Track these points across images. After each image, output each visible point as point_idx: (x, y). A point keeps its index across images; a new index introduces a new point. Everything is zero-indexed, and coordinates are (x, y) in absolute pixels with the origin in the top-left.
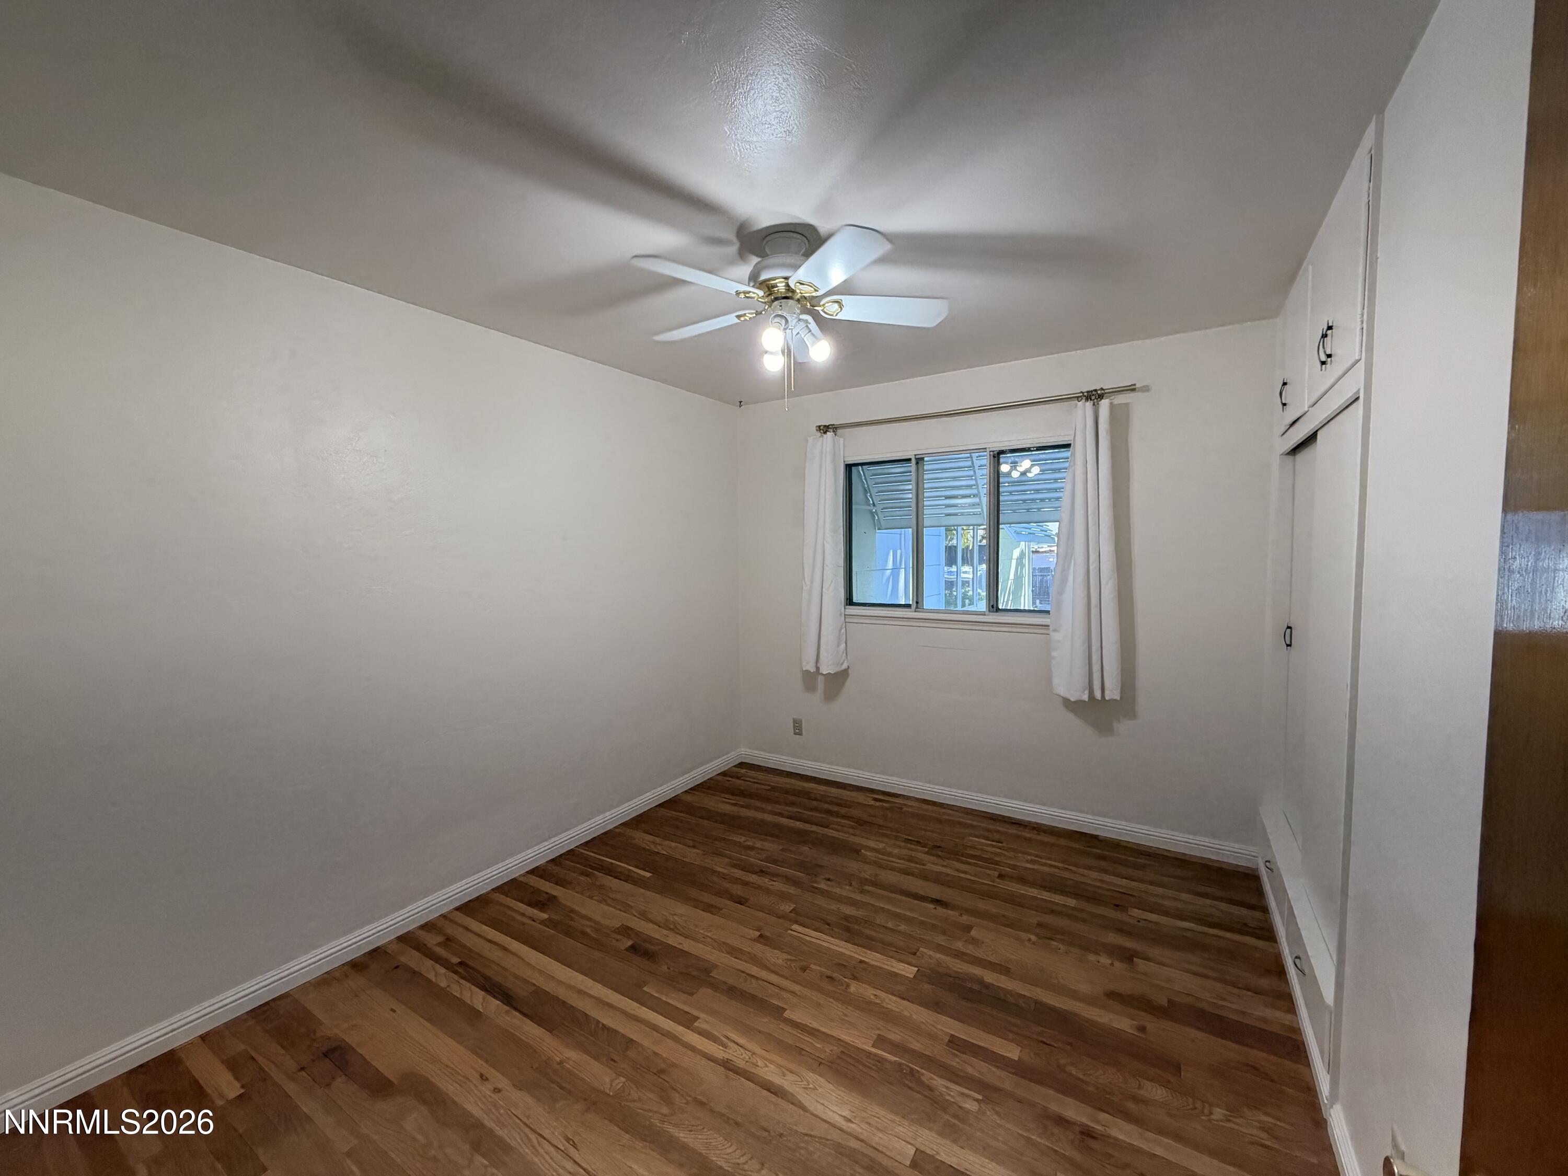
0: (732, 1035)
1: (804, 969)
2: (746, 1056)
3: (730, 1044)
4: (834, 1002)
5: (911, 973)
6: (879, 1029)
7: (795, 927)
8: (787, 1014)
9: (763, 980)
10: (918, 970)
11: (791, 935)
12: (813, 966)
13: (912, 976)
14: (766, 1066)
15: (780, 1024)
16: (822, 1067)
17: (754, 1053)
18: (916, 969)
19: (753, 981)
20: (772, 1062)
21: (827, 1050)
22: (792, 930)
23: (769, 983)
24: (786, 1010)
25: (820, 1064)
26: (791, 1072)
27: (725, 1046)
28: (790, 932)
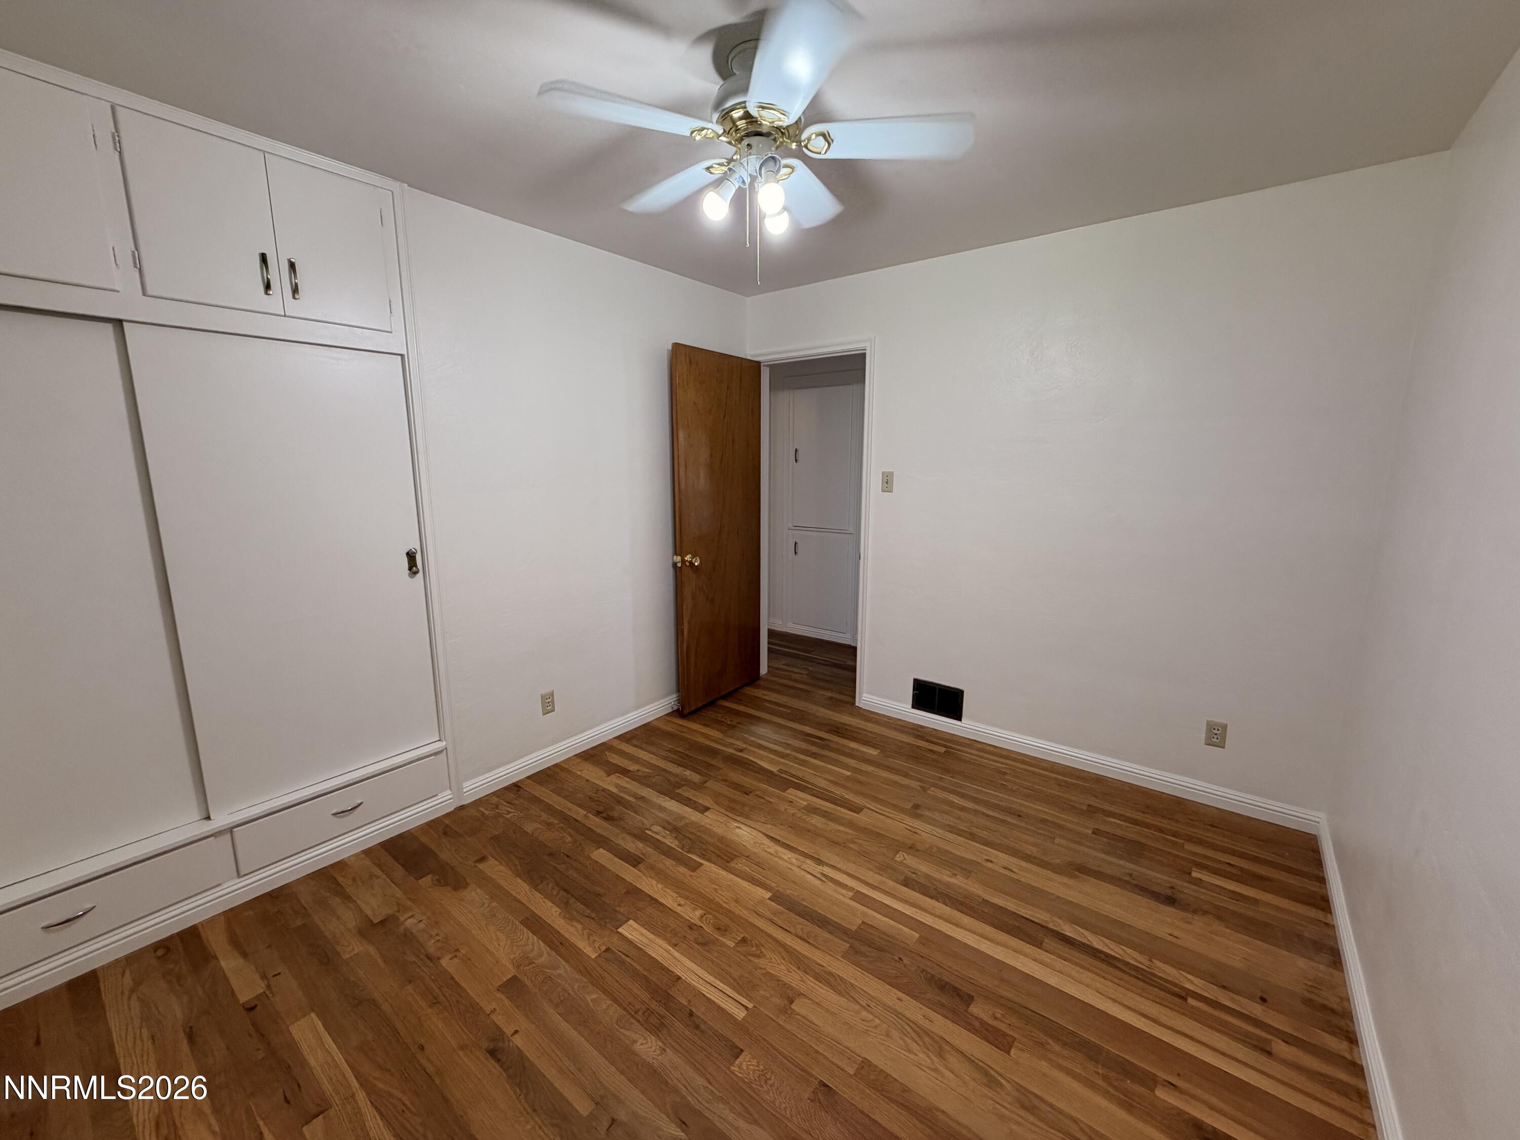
0: (817, 882)
1: (744, 940)
2: (804, 866)
3: (819, 876)
4: (722, 903)
5: (631, 926)
6: (691, 876)
7: (740, 1014)
8: (768, 895)
9: (789, 932)
10: (617, 929)
11: (750, 999)
12: (732, 945)
13: (631, 922)
14: (789, 858)
15: (776, 887)
16: (747, 855)
17: (799, 867)
18: (620, 930)
19: (800, 934)
20: (786, 861)
21: (739, 864)
22: (746, 1008)
23: (783, 928)
24: (769, 899)
25: (748, 857)
26: (771, 854)
27: (824, 875)
28: (750, 1006)
